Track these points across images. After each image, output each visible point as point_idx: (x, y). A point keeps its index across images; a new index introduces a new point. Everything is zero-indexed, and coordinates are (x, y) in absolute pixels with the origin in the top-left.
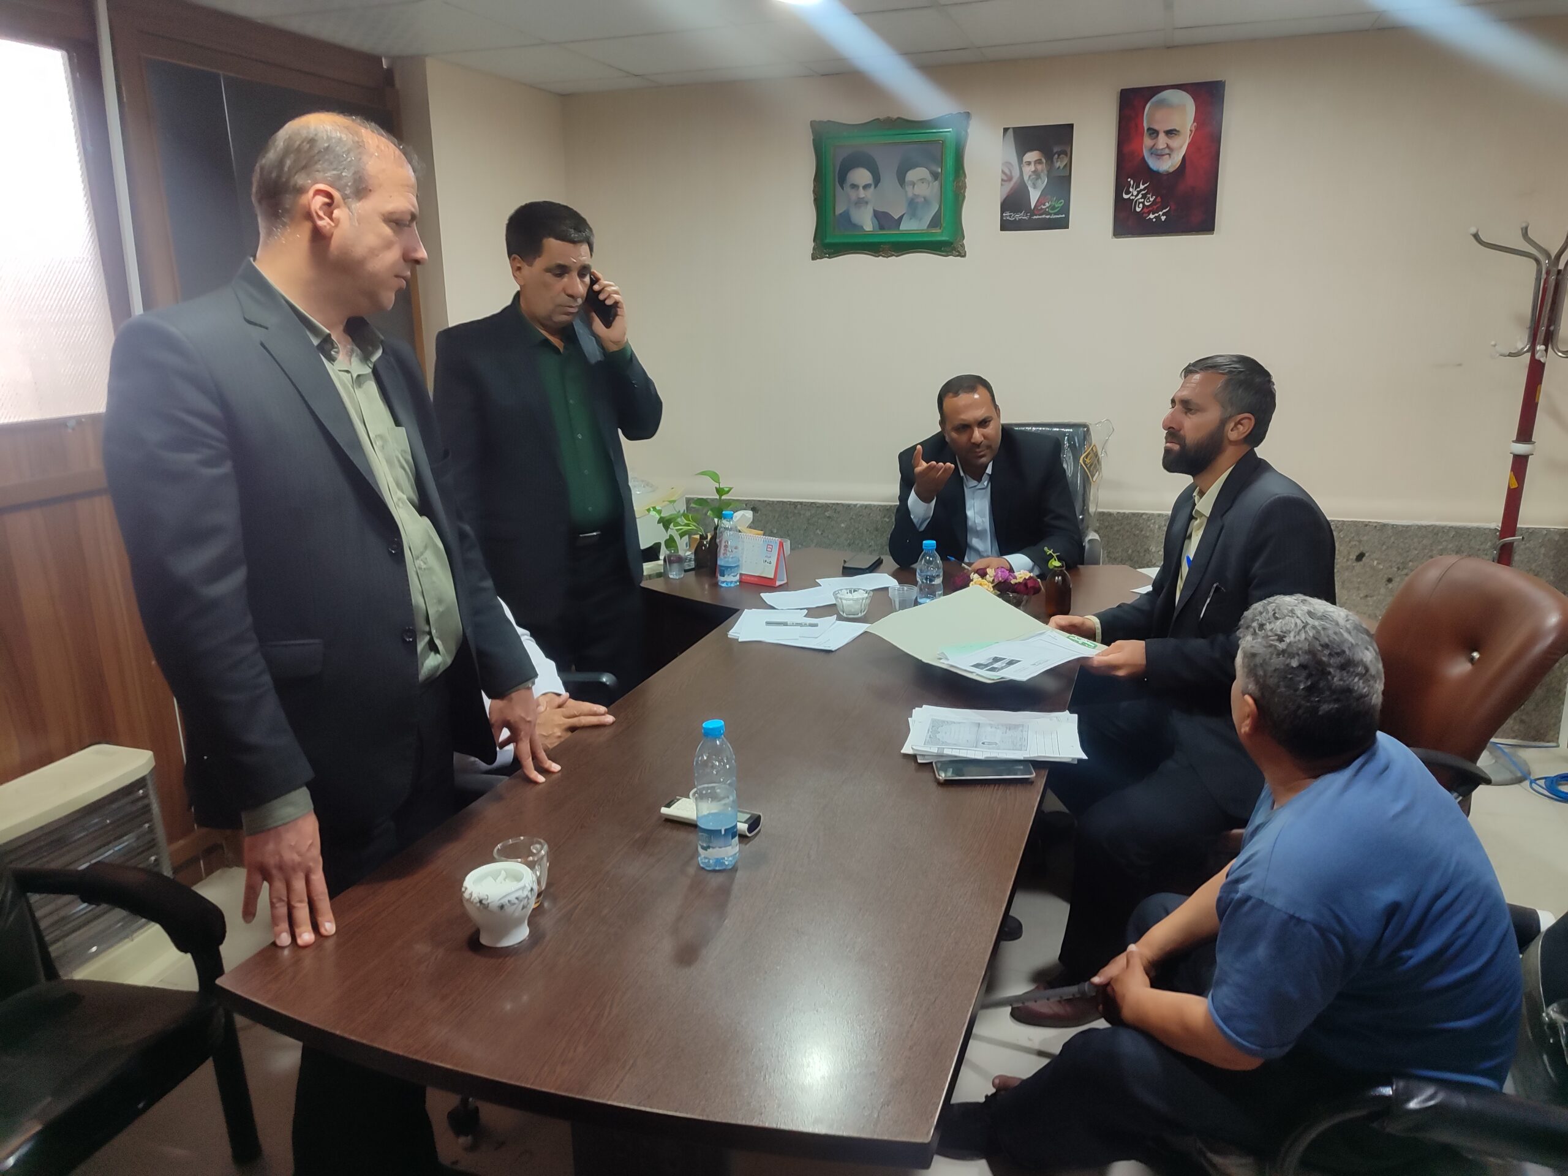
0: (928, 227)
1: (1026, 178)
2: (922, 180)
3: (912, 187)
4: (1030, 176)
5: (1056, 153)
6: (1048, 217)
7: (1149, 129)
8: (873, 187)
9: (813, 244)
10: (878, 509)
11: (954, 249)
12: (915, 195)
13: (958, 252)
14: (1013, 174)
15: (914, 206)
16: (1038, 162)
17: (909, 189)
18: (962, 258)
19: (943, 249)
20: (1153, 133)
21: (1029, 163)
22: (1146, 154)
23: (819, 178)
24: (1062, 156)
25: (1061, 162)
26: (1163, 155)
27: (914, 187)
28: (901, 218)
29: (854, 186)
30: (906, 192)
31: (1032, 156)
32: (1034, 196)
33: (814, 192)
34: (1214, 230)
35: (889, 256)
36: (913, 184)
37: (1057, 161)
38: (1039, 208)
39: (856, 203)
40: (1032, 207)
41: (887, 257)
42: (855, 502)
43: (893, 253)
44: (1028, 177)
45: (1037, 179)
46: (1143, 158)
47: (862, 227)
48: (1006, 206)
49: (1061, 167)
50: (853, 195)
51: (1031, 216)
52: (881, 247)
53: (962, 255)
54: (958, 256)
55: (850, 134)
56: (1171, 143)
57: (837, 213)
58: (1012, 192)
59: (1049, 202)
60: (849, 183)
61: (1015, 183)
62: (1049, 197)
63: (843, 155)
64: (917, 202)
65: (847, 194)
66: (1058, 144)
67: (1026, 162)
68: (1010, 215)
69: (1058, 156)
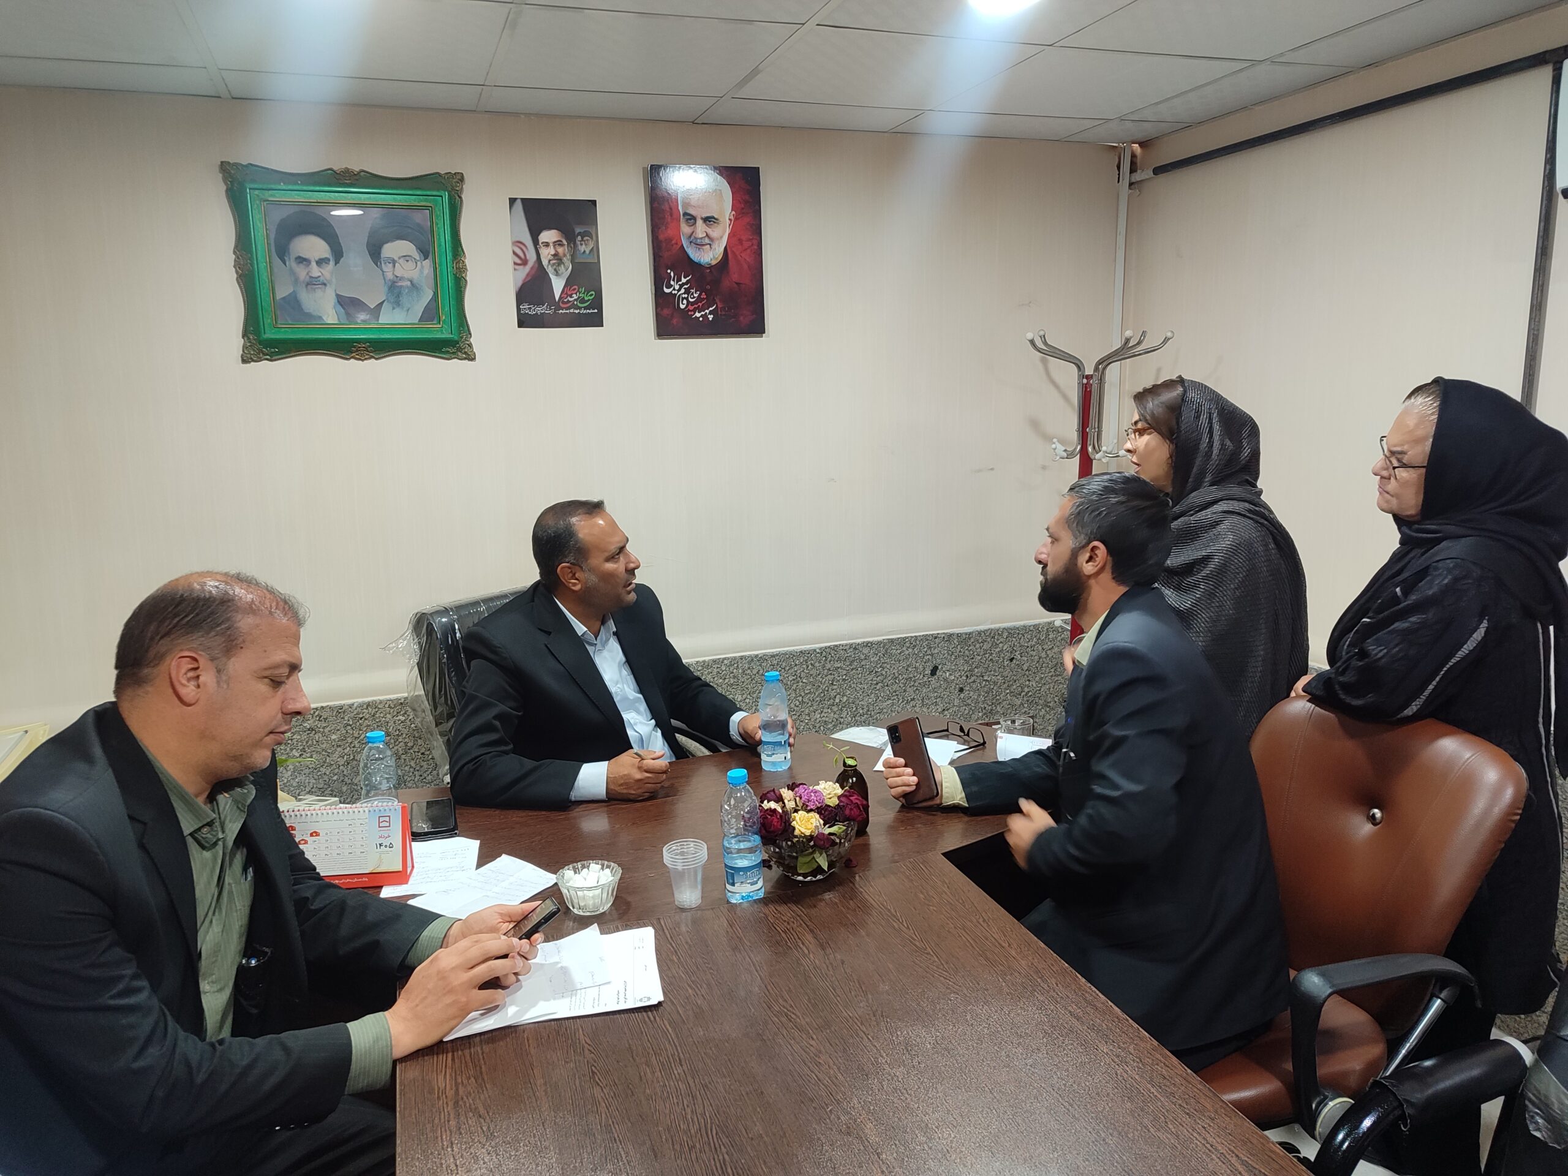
0: (420, 320)
1: (545, 262)
2: (407, 258)
3: (391, 265)
4: (550, 261)
5: (579, 234)
6: (577, 311)
7: (685, 214)
8: (332, 263)
9: (242, 341)
10: (387, 706)
11: (460, 349)
12: (397, 277)
13: (465, 353)
14: (528, 257)
15: (395, 292)
16: (558, 243)
17: (387, 268)
18: (470, 362)
19: (443, 350)
20: (690, 219)
21: (547, 245)
22: (685, 242)
23: (243, 246)
24: (585, 238)
25: (586, 245)
26: (703, 245)
27: (394, 266)
28: (379, 306)
29: (301, 260)
30: (383, 272)
31: (549, 236)
32: (558, 285)
33: (233, 266)
34: (764, 333)
35: (366, 359)
36: (394, 262)
37: (581, 245)
38: (566, 300)
39: (308, 284)
40: (557, 299)
41: (363, 360)
42: (350, 702)
43: (371, 355)
44: (547, 262)
45: (559, 265)
46: (682, 246)
47: (320, 318)
49: (587, 252)
50: (302, 272)
51: (556, 310)
52: (354, 347)
53: (471, 358)
54: (465, 359)
55: (290, 187)
56: (709, 231)
57: (279, 296)
58: (529, 278)
59: (576, 294)
60: (293, 256)
61: (532, 268)
62: (576, 287)
63: (278, 215)
64: (401, 286)
65: (292, 272)
66: (581, 223)
67: (542, 243)
68: (530, 308)
69: (582, 240)
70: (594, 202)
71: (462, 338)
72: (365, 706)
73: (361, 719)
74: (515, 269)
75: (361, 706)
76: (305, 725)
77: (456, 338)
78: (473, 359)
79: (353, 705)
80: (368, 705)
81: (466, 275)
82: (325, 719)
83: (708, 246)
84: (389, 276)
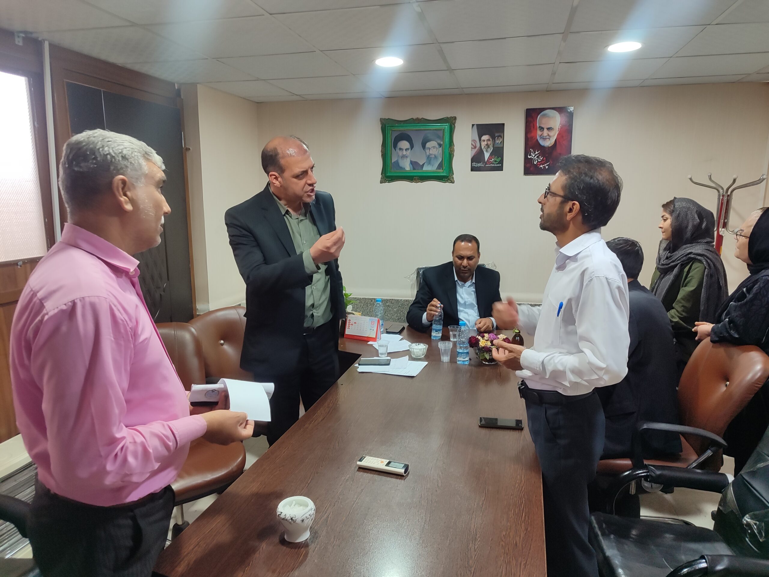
0: (436, 169)
1: (483, 147)
2: (434, 147)
3: (429, 150)
5: (496, 136)
6: (493, 165)
7: (539, 127)
8: (410, 150)
9: (381, 176)
11: (449, 179)
12: (430, 154)
13: (451, 181)
14: (477, 145)
16: (489, 140)
17: (427, 151)
19: (443, 179)
20: (541, 129)
21: (484, 141)
22: (538, 138)
23: (384, 145)
24: (499, 138)
25: (499, 140)
26: (546, 139)
28: (424, 164)
29: (400, 149)
30: (426, 153)
31: (485, 137)
32: (487, 155)
33: (382, 151)
35: (418, 182)
36: (430, 149)
37: (497, 140)
38: (489, 161)
39: (402, 157)
40: (486, 161)
44: (484, 147)
45: (488, 148)
46: (537, 139)
47: (405, 168)
48: (473, 160)
49: (499, 143)
50: (400, 153)
51: (485, 165)
52: (414, 178)
54: (451, 183)
55: (399, 125)
56: (550, 133)
57: (393, 161)
58: (476, 153)
59: (493, 159)
60: (398, 148)
61: (478, 149)
62: (494, 156)
63: (395, 134)
64: (431, 157)
65: (397, 153)
66: (498, 132)
67: (483, 140)
68: (476, 164)
69: (498, 138)
70: (504, 124)
71: (450, 175)
76: (387, 304)
77: (448, 175)
78: (453, 183)
79: (402, 300)
81: (454, 153)
82: (393, 303)
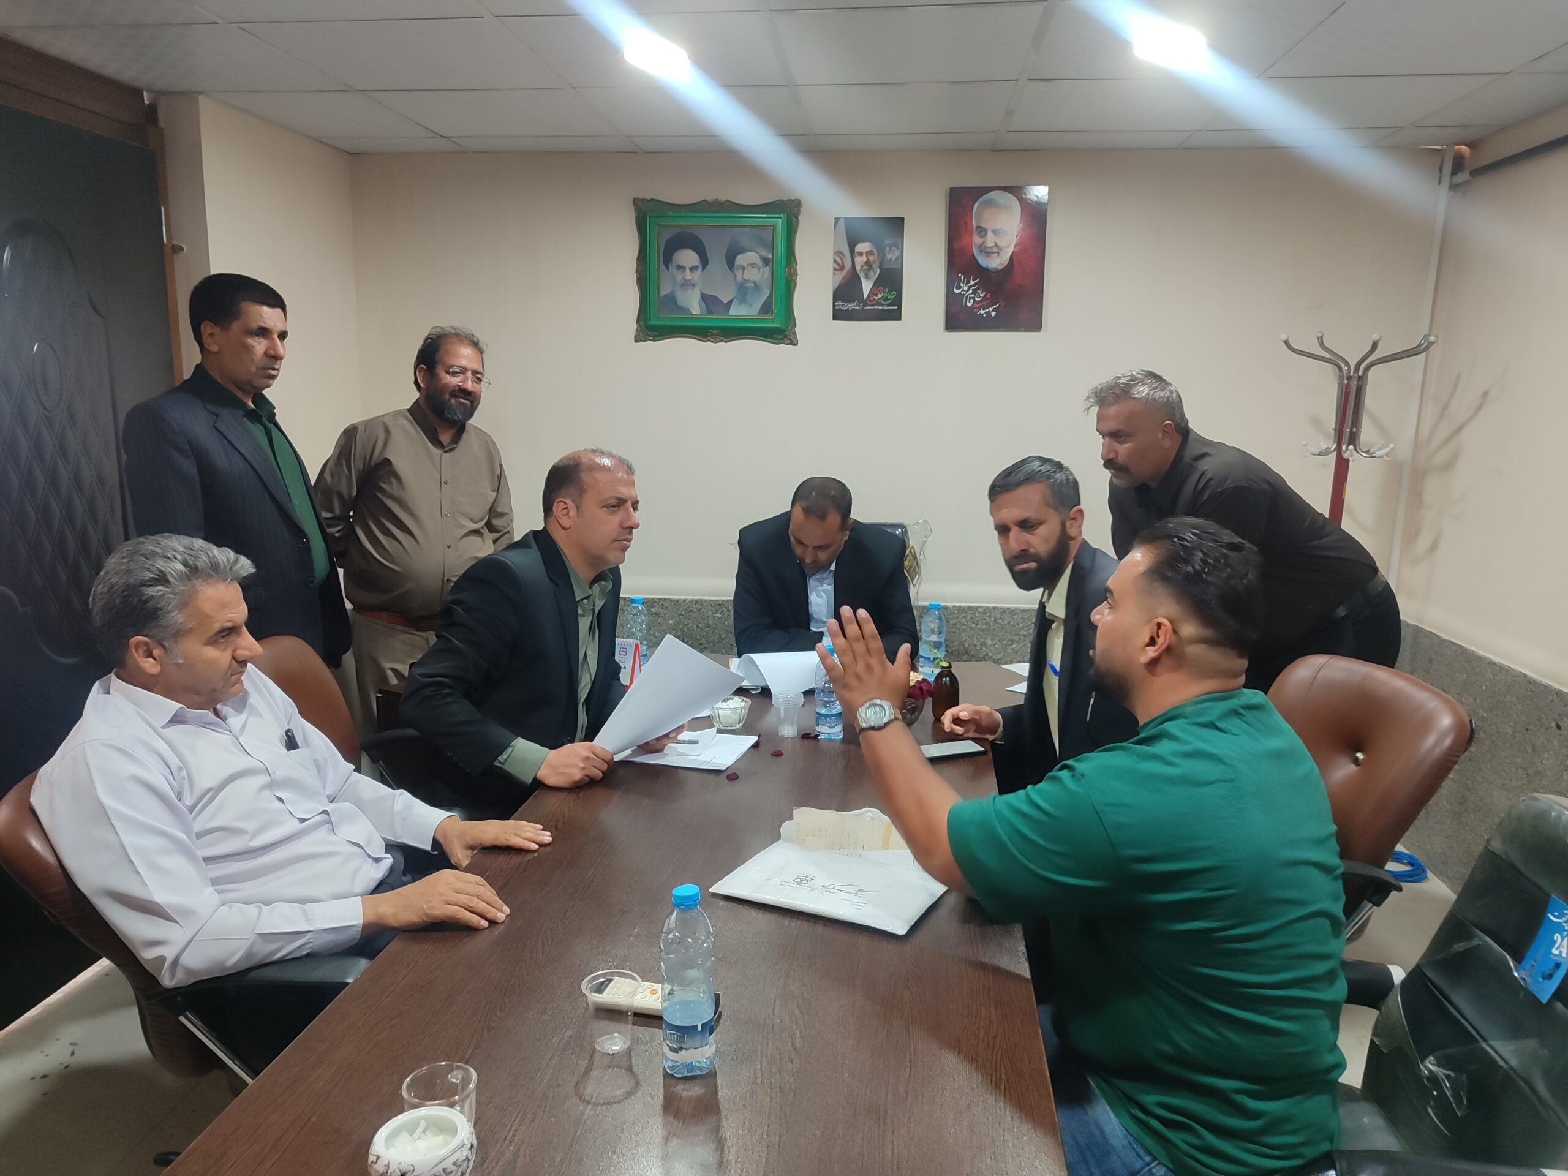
0: (759, 313)
1: (858, 268)
2: (753, 265)
3: (741, 271)
4: (862, 267)
5: (888, 245)
6: (880, 308)
7: (978, 227)
8: (700, 269)
9: (635, 326)
10: (709, 604)
11: (786, 336)
12: (744, 279)
13: (790, 339)
14: (845, 264)
15: (744, 292)
16: (870, 253)
17: (739, 273)
18: (794, 347)
19: (774, 336)
20: (982, 231)
21: (861, 254)
22: (975, 251)
23: (643, 257)
24: (893, 248)
25: (893, 254)
26: (993, 253)
27: (743, 272)
28: (731, 302)
29: (680, 268)
30: (735, 276)
31: (863, 247)
32: (867, 286)
33: (637, 271)
34: (1041, 328)
35: (718, 342)
36: (743, 268)
37: (889, 254)
38: (872, 299)
39: (682, 285)
40: (865, 297)
41: (716, 343)
42: (684, 597)
43: (722, 338)
44: (860, 267)
45: (869, 270)
46: (973, 254)
47: (689, 310)
48: (837, 295)
49: (893, 259)
51: (864, 306)
52: (710, 332)
53: (794, 343)
54: (789, 344)
55: (676, 215)
56: (999, 242)
57: (662, 294)
58: (844, 281)
59: (881, 293)
60: (674, 265)
61: (847, 273)
62: (881, 288)
63: (667, 235)
64: (747, 287)
65: (672, 275)
66: (890, 237)
67: (858, 252)
68: (843, 305)
69: (890, 249)
70: (902, 220)
71: (788, 327)
72: (694, 603)
73: (690, 611)
74: (834, 274)
75: (691, 601)
76: (652, 610)
77: (783, 328)
78: (796, 344)
79: (686, 600)
80: (697, 602)
81: (796, 278)
82: (666, 608)
83: (996, 254)
84: (739, 279)
